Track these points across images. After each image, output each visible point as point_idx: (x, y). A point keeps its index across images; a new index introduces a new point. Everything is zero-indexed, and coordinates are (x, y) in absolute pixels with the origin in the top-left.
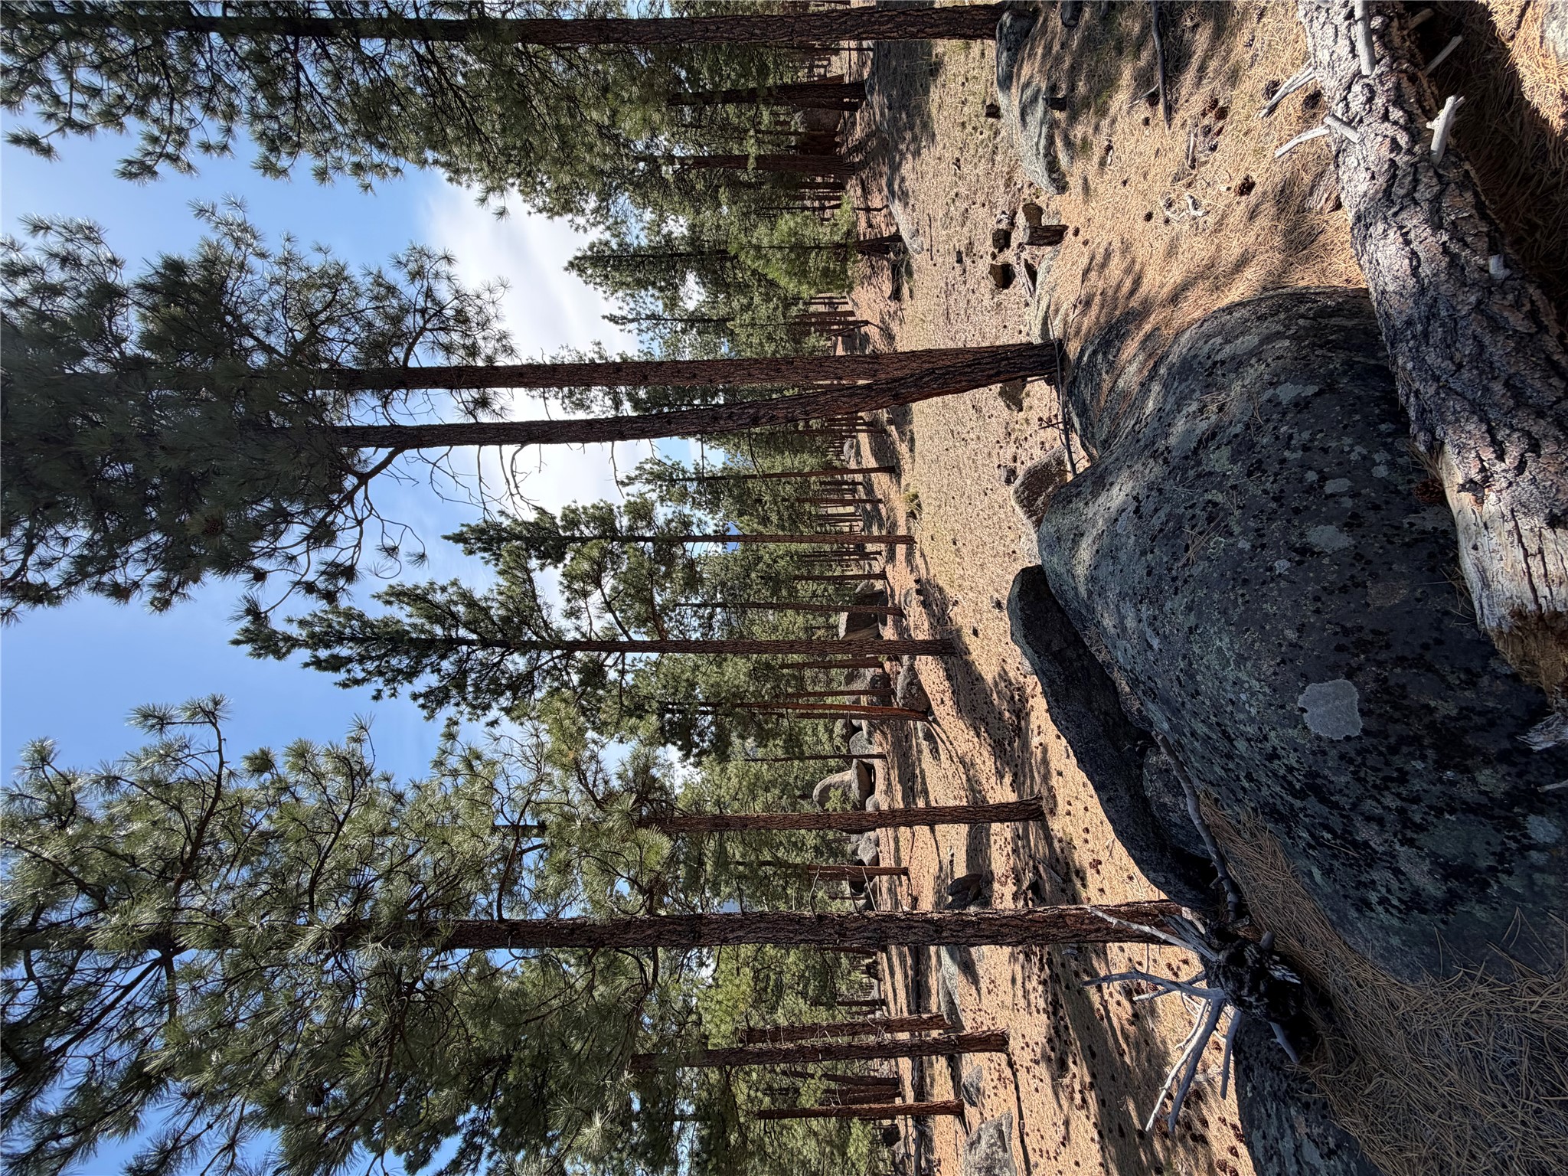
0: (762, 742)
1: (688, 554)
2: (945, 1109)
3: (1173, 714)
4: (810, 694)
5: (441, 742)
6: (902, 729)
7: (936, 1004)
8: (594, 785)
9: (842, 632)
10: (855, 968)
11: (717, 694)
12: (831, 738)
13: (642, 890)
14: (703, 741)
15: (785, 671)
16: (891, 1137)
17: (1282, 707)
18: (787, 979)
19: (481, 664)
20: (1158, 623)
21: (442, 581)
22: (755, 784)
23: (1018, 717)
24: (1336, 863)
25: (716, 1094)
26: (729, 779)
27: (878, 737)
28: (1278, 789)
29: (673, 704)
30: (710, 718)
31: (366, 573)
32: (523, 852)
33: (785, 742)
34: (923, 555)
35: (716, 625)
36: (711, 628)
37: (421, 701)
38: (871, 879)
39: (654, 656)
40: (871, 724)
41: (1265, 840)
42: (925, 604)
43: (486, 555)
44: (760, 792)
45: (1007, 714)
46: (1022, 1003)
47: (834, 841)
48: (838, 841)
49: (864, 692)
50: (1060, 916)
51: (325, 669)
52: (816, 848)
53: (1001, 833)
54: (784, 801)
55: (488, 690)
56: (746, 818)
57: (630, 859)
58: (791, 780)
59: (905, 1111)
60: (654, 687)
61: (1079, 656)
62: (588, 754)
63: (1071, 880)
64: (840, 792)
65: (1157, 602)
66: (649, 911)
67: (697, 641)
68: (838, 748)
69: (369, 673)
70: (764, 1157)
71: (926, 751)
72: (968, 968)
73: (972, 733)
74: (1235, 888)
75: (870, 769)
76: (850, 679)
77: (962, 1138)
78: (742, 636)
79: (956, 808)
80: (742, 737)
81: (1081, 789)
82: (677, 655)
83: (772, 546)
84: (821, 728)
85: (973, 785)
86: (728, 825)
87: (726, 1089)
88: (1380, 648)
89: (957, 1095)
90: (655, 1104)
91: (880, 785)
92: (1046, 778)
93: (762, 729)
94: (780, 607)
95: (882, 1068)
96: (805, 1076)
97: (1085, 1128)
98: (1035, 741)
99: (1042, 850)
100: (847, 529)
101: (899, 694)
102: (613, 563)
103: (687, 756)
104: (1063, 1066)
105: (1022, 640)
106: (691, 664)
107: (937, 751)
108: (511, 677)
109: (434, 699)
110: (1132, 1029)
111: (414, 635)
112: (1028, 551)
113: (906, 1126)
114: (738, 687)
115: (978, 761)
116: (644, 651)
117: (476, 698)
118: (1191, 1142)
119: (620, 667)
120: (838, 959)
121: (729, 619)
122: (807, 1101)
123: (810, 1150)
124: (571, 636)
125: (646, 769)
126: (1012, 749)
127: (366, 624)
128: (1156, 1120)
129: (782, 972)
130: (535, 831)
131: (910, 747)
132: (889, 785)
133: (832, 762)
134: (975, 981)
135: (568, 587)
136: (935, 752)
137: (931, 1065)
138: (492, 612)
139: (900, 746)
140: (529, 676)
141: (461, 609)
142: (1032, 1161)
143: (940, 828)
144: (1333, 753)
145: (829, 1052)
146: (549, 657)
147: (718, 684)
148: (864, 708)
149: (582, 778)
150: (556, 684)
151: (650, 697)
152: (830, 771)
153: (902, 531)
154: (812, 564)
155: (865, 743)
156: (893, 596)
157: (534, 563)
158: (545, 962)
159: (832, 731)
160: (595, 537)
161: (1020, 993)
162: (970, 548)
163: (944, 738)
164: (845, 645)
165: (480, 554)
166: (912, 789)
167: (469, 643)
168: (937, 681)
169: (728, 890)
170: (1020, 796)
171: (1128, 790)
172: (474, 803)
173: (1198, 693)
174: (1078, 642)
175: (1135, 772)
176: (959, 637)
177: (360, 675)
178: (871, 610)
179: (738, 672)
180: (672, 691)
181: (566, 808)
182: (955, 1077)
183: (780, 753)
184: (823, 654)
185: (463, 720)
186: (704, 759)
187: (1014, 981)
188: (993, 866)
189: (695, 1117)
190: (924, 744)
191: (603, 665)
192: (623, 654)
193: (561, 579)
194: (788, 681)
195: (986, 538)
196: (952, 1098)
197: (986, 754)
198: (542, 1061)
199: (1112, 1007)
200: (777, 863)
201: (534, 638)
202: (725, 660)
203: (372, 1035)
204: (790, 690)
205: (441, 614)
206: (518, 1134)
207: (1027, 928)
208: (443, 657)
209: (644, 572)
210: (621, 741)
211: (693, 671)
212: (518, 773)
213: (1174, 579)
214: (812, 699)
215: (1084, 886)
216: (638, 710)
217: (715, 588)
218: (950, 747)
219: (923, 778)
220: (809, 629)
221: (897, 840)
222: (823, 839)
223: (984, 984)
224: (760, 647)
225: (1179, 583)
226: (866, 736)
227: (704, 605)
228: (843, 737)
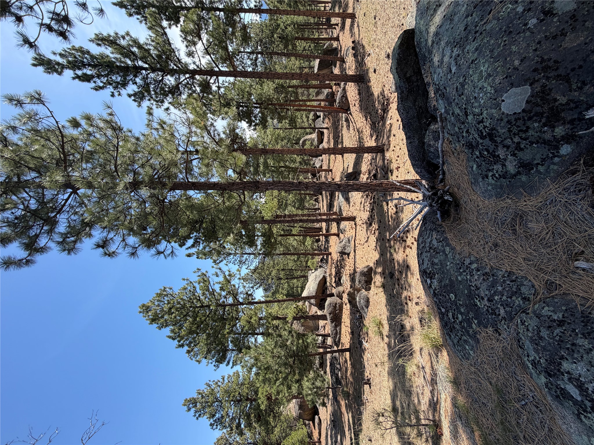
0: (280, 121)
1: (242, 20)
2: (334, 235)
3: (448, 105)
4: (300, 101)
5: (146, 116)
6: (337, 117)
7: (335, 209)
8: (214, 136)
9: (316, 71)
10: (311, 200)
11: (261, 99)
12: (308, 120)
13: (237, 173)
14: (256, 120)
15: (290, 89)
16: (318, 241)
17: (495, 99)
18: (289, 202)
19: (154, 80)
20: (459, 58)
21: (122, 33)
22: (277, 138)
23: (384, 113)
24: (483, 163)
25: (267, 230)
26: (268, 136)
27: (327, 120)
28: (476, 135)
29: (243, 103)
30: (258, 110)
31: (75, 20)
32: (192, 160)
33: (289, 121)
34: (358, 26)
35: (259, 64)
36: (256, 66)
37: (133, 98)
38: (319, 173)
39: (232, 79)
40: (324, 115)
41: (462, 156)
42: (355, 56)
43: (139, 17)
44: (280, 141)
45: (380, 111)
46: (362, 209)
47: (307, 160)
48: (308, 160)
49: (323, 100)
50: (381, 183)
51: (83, 81)
52: (300, 162)
53: (367, 157)
54: (289, 145)
55: (161, 94)
56: (274, 150)
57: (231, 162)
58: (292, 137)
59: (322, 235)
60: (233, 94)
61: (417, 80)
62: (210, 123)
63: (388, 173)
64: (310, 142)
65: (462, 47)
66: (240, 180)
67: (251, 72)
68: (311, 124)
69: (104, 83)
70: (281, 245)
71: (345, 127)
72: (347, 200)
73: (364, 119)
74: (444, 173)
75: (322, 134)
76: (318, 94)
77: (338, 241)
78: (271, 70)
79: (352, 148)
80: (272, 118)
81: (401, 141)
82: (242, 79)
83: (284, 17)
84: (304, 116)
85: (360, 140)
86: (267, 152)
87: (270, 229)
88: (553, 70)
89: (338, 231)
90: (249, 232)
91: (325, 139)
92: (388, 137)
93: (280, 115)
94: (288, 55)
95: (317, 225)
96: (294, 227)
97: (373, 239)
98: (388, 122)
99: (380, 163)
100: (323, 9)
101: (337, 101)
102: (205, 25)
103: (250, 126)
104: (371, 224)
105: (395, 71)
106: (248, 84)
107: (349, 126)
108: (169, 87)
109: (139, 97)
110: (394, 216)
111: (118, 64)
112: (410, 23)
113: (323, 239)
114: (269, 96)
115: (364, 131)
116: (227, 76)
117: (157, 97)
118: (401, 241)
119: (217, 84)
120: (306, 197)
121: (265, 61)
122: (294, 232)
123: (295, 243)
124: (192, 67)
125: (234, 130)
126: (379, 126)
127: (92, 57)
128: (394, 236)
129: (287, 200)
130: (195, 153)
131: (339, 125)
132: (329, 140)
133: (308, 130)
134: (349, 203)
135: (185, 39)
136: (348, 127)
137: (332, 224)
138: (152, 52)
139: (335, 124)
140: (177, 87)
141: (135, 49)
142: (356, 245)
143: (346, 155)
144: (506, 120)
145: (301, 221)
146: (184, 78)
147: (260, 94)
148: (322, 107)
149: (209, 133)
150: (190, 92)
151: (232, 99)
152: (307, 134)
153: (350, 11)
154: (303, 30)
155: (321, 122)
156: (341, 51)
157: (165, 23)
158: (208, 195)
159: (308, 117)
160: (193, 7)
161: (362, 206)
162: (382, 21)
163: (353, 121)
164: (316, 77)
165: (137, 16)
166: (337, 141)
167: (146, 69)
168: (354, 95)
169: (268, 175)
170: (377, 144)
171: (418, 139)
172: (168, 141)
173: (462, 94)
174: (418, 73)
175: (424, 132)
176: (367, 73)
177: (101, 85)
178: (330, 58)
179: (269, 88)
180: (241, 97)
181: (205, 144)
182: (338, 227)
183: (287, 126)
184: (307, 81)
185: (154, 107)
186: (257, 127)
187: (361, 203)
188: (362, 169)
189: (261, 236)
190: (345, 123)
191: (209, 83)
192: (217, 77)
193: (180, 33)
194: (291, 94)
195: (391, 16)
196: (336, 232)
197: (368, 128)
198: (213, 221)
199: (390, 210)
200: (286, 167)
201: (175, 67)
202: (264, 82)
203: (155, 213)
204: (292, 98)
205: (126, 52)
206: (210, 239)
207: (369, 187)
208: (136, 76)
209: (221, 31)
210: (223, 119)
211: (250, 88)
212: (182, 129)
213: (476, 32)
214: (301, 103)
215: (392, 175)
216: (228, 105)
217: (257, 42)
218: (354, 125)
219: (342, 137)
220: (301, 68)
221: (329, 160)
222: (303, 159)
223: (351, 204)
224: (279, 76)
225: (478, 35)
226: (322, 120)
227: (252, 53)
228: (313, 120)
